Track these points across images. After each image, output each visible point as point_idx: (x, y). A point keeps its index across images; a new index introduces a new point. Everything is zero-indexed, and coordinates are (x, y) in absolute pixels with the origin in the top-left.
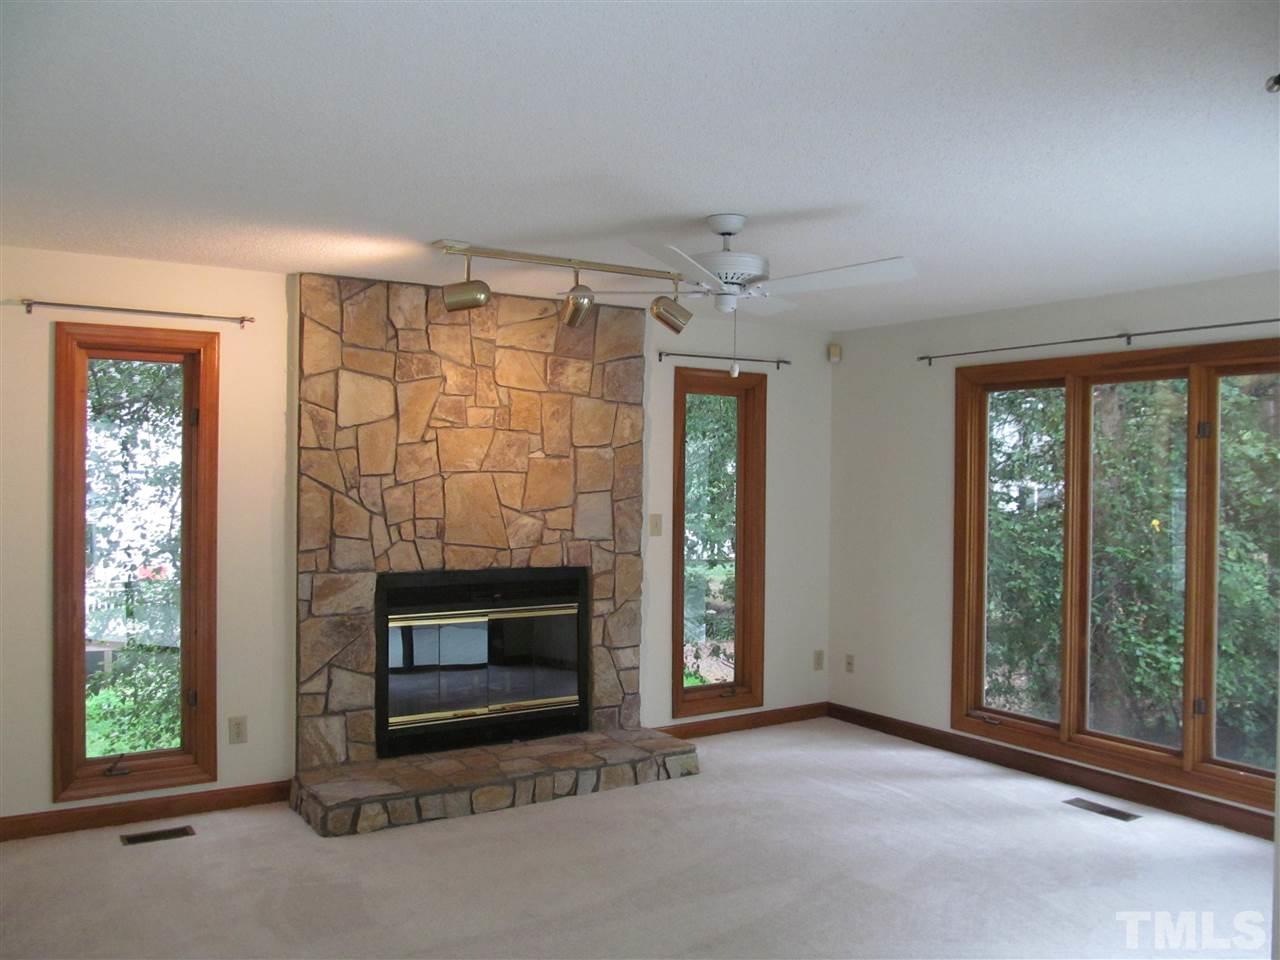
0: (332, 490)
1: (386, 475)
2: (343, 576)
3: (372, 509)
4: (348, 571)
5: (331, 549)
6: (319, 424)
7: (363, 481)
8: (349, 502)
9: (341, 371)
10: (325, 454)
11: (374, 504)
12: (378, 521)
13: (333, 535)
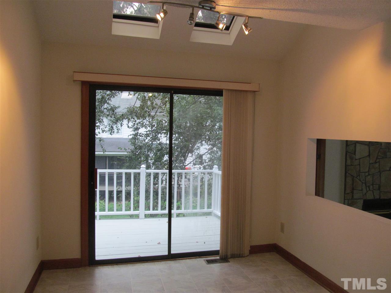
0: (353, 177)
1: (366, 172)
2: (355, 200)
3: (363, 182)
4: (356, 199)
5: (352, 192)
6: (352, 158)
7: (361, 174)
8: (357, 180)
9: (357, 143)
10: (352, 167)
11: (363, 180)
12: (364, 184)
13: (353, 189)
